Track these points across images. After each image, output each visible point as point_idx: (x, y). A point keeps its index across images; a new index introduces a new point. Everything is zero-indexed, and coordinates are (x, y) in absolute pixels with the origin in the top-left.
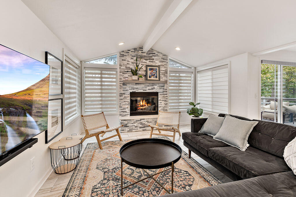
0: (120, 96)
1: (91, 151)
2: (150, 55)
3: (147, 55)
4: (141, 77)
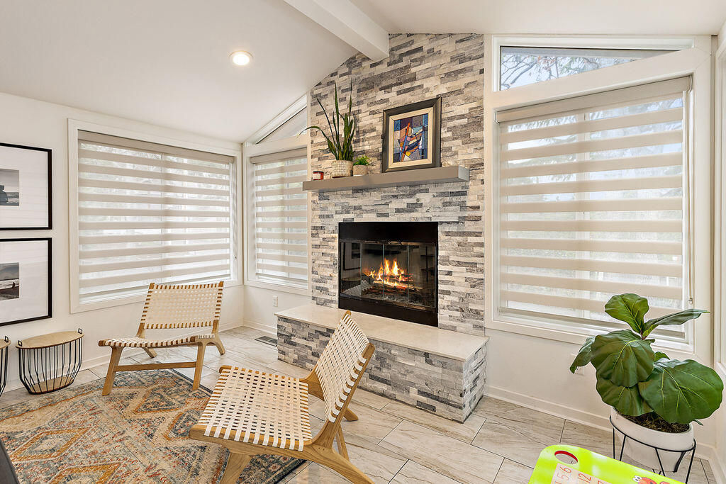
2: (401, 65)
3: (392, 67)
4: (362, 163)
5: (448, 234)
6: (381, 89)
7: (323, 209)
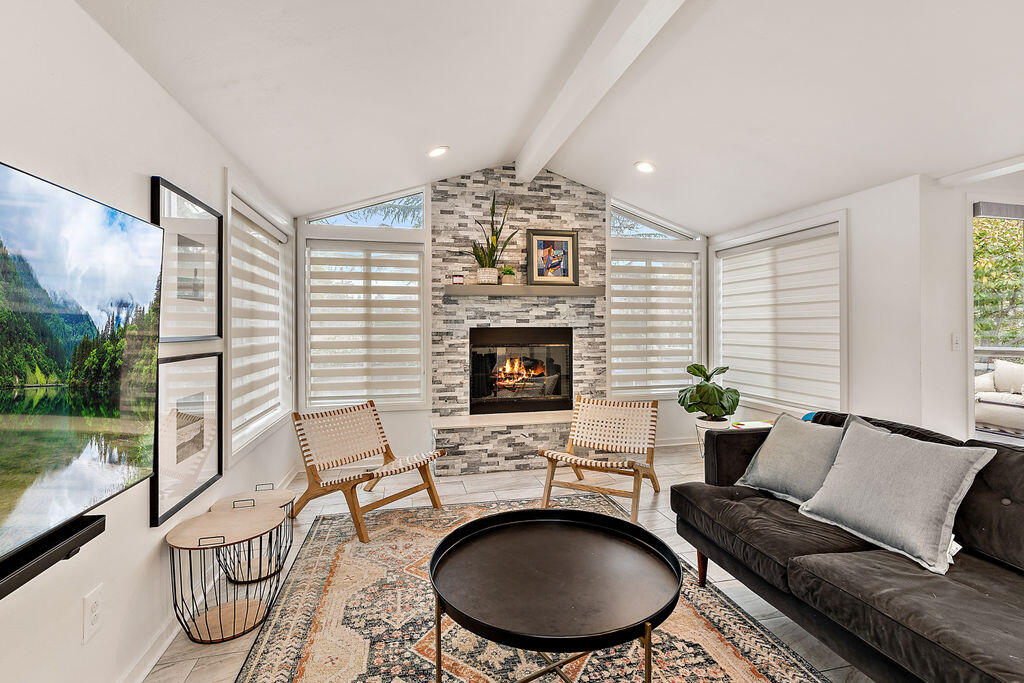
0: (434, 342)
1: (327, 551)
3: (530, 193)
4: (508, 273)
5: (581, 336)
6: (521, 209)
7: (447, 314)
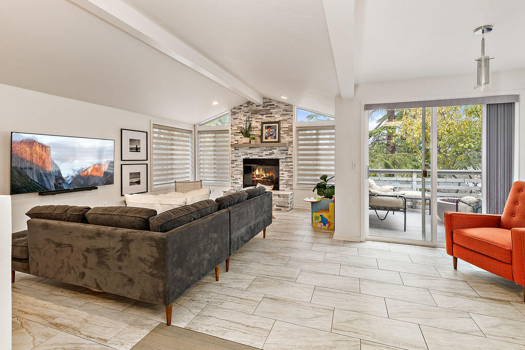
0: (232, 163)
2: (267, 108)
3: (263, 108)
4: (254, 139)
5: (282, 162)
6: (260, 115)
7: (236, 154)
